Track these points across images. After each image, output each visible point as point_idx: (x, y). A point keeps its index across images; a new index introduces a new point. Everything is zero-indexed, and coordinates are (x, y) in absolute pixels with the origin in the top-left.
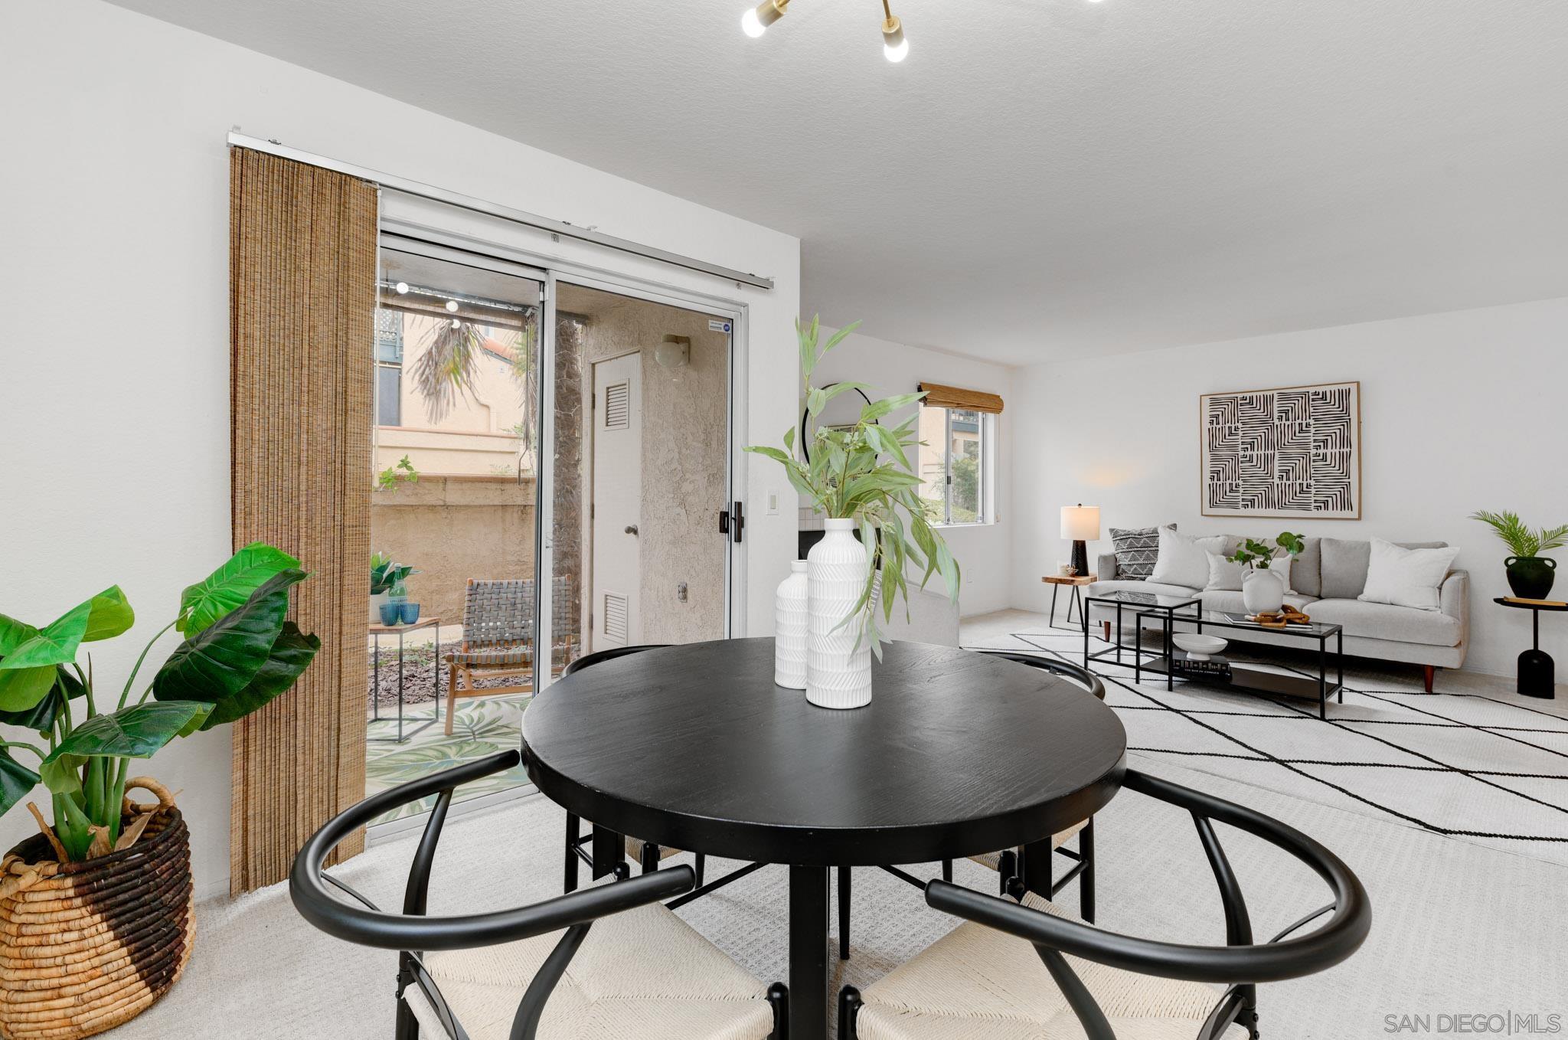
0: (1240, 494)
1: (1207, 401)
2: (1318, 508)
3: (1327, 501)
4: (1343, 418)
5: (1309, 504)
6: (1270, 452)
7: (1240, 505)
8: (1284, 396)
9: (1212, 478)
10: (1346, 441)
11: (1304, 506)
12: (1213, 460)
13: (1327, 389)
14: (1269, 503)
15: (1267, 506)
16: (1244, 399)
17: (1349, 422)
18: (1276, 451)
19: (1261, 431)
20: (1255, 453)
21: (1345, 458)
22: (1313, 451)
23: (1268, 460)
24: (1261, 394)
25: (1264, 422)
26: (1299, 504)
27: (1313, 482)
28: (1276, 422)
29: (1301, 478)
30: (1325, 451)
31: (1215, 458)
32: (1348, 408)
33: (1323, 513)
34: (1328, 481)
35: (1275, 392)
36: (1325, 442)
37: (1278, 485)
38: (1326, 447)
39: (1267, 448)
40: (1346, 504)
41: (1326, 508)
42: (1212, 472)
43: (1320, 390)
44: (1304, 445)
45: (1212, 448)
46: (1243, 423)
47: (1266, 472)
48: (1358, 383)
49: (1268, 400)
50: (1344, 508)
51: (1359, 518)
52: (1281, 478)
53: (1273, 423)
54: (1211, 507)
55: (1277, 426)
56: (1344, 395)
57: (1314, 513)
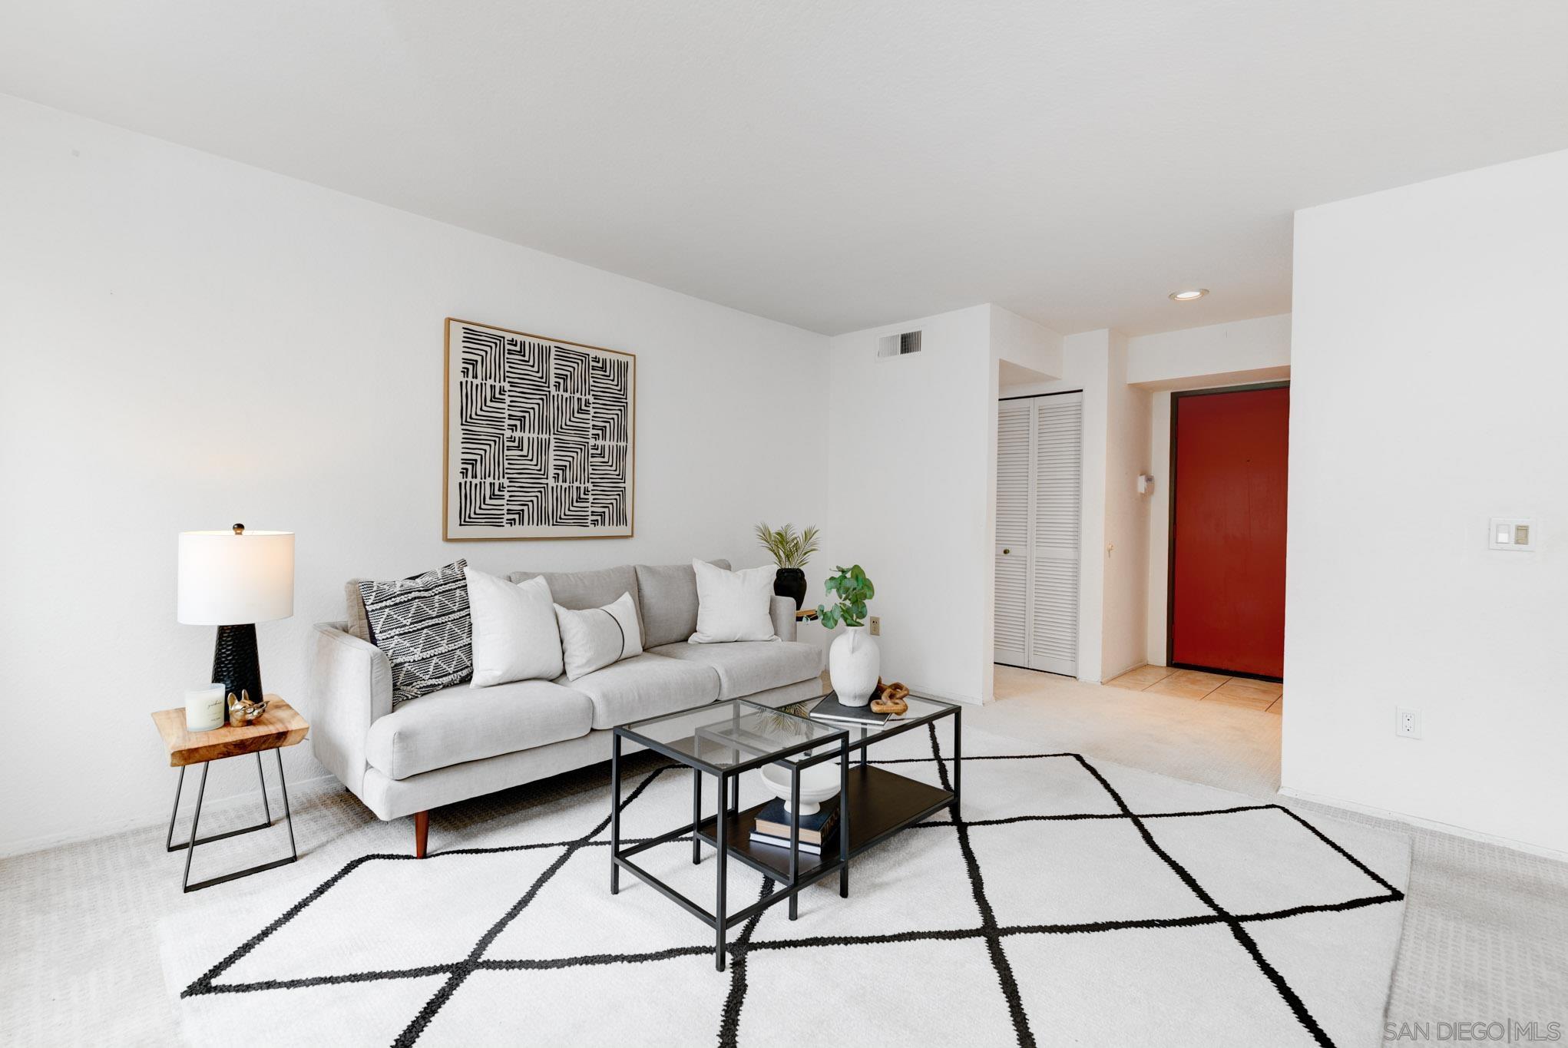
0: (504, 502)
1: (457, 333)
2: (596, 523)
4: (620, 400)
5: (585, 518)
6: (545, 436)
7: (504, 521)
8: (563, 354)
9: (465, 472)
10: (622, 434)
11: (581, 522)
12: (466, 441)
13: (608, 356)
14: (543, 518)
15: (540, 522)
16: (513, 342)
17: (626, 407)
18: (552, 436)
19: (534, 401)
20: (525, 436)
21: (622, 453)
23: (543, 447)
24: (536, 341)
25: (539, 388)
26: (574, 518)
27: (590, 487)
28: (552, 389)
29: (575, 478)
31: (469, 438)
32: (626, 389)
33: (601, 530)
34: (603, 487)
35: (553, 344)
36: (604, 430)
37: (553, 488)
39: (541, 429)
40: (622, 517)
42: (465, 461)
43: (603, 356)
44: (581, 431)
45: (466, 420)
46: (512, 384)
47: (537, 467)
48: (636, 356)
49: (543, 353)
50: (618, 523)
51: (632, 536)
52: (556, 477)
53: (549, 392)
54: (461, 525)
55: (554, 396)
56: (623, 368)
57: (592, 531)
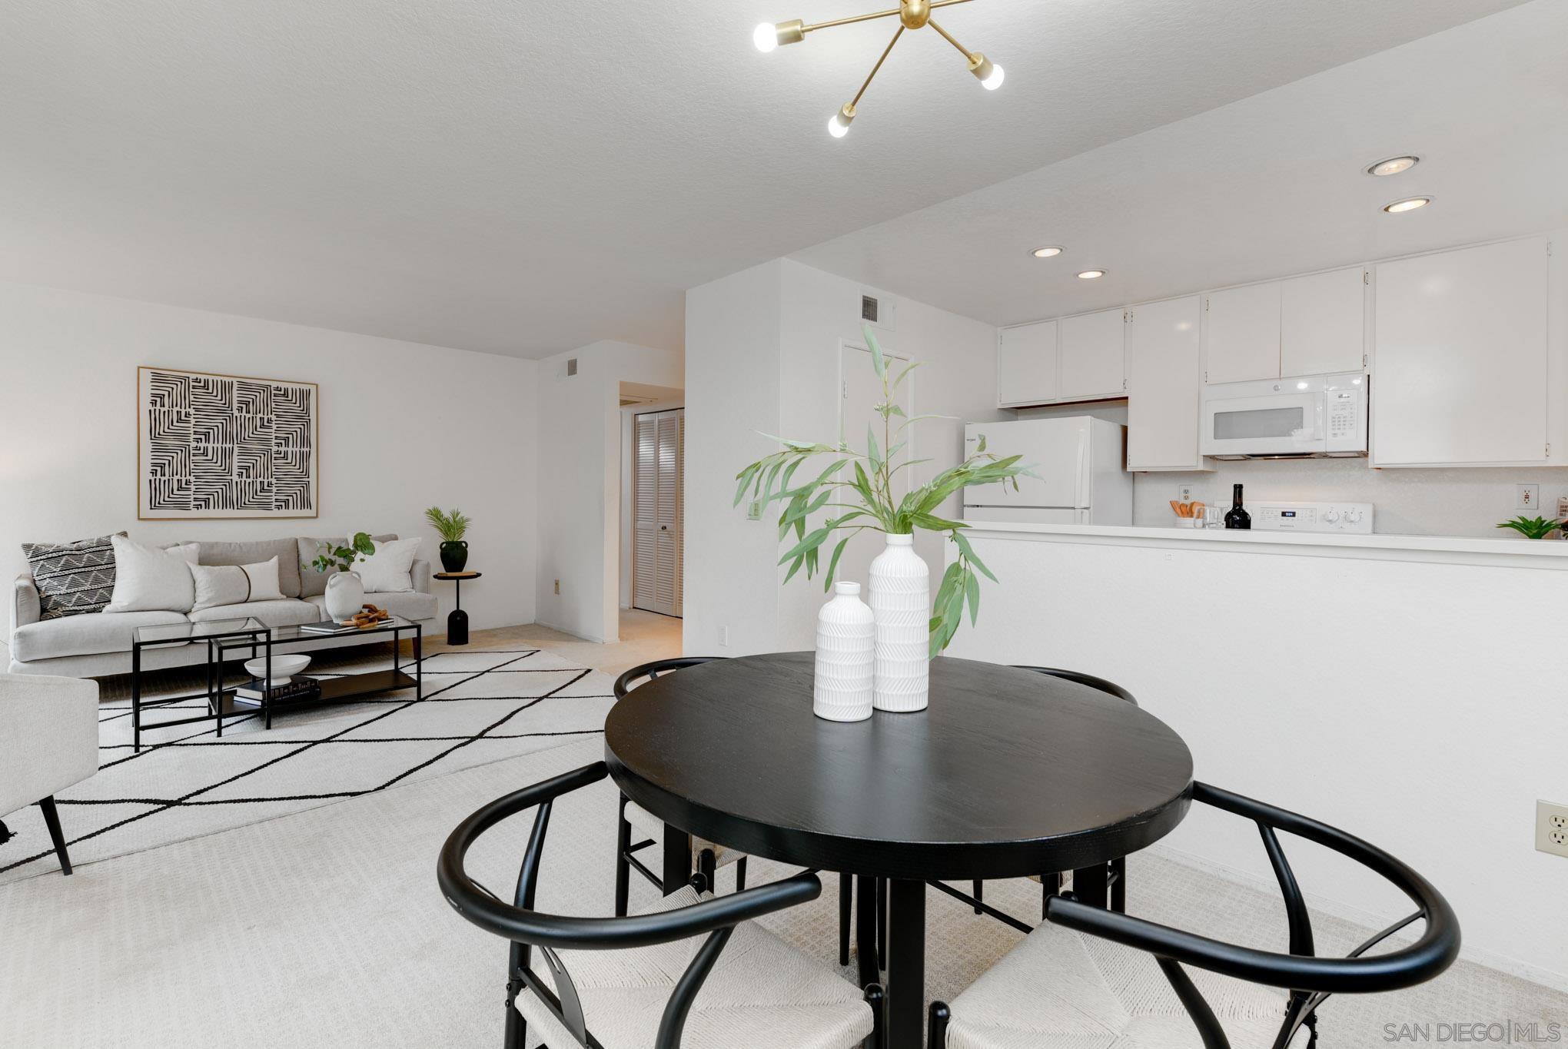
0: (191, 493)
1: (147, 377)
2: (279, 507)
3: (288, 500)
4: (304, 417)
5: (270, 503)
6: (228, 445)
7: (191, 506)
8: (244, 386)
9: (154, 472)
10: (305, 441)
11: (266, 506)
12: (154, 450)
13: (290, 386)
14: (227, 503)
15: (224, 506)
16: (196, 380)
17: (309, 422)
18: (236, 445)
19: (218, 421)
20: (210, 446)
21: (305, 457)
22: (275, 449)
23: (226, 454)
24: (222, 378)
25: (221, 411)
26: (260, 503)
27: (274, 481)
28: (235, 412)
29: (262, 475)
30: (286, 449)
31: (158, 448)
32: (308, 409)
33: (283, 512)
34: (289, 479)
35: (235, 380)
36: (287, 439)
37: (237, 482)
38: (287, 445)
39: (225, 440)
40: (306, 503)
41: (287, 507)
42: (154, 465)
43: (283, 386)
44: (265, 441)
45: (154, 435)
46: (197, 410)
47: (223, 468)
48: (317, 385)
49: (226, 388)
50: (303, 506)
51: (317, 517)
52: (240, 475)
53: (232, 414)
54: (151, 509)
55: (236, 417)
56: (305, 395)
57: (275, 513)
